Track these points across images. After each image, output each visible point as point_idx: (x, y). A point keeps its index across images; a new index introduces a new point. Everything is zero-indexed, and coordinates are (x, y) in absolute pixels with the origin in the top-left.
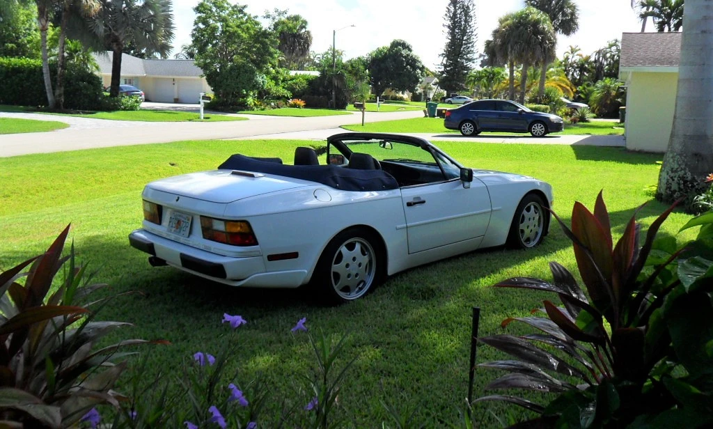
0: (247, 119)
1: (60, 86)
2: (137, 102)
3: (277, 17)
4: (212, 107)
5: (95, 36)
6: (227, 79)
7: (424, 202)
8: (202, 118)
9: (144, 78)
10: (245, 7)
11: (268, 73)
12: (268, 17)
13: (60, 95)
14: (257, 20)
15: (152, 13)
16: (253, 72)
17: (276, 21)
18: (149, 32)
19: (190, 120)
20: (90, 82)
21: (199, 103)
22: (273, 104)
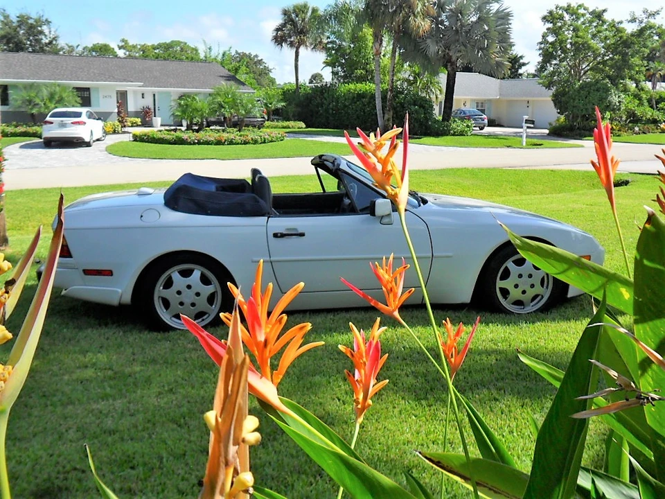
0: (582, 146)
1: (389, 110)
2: (468, 126)
3: (645, 20)
4: (558, 133)
5: (426, 57)
6: (574, 100)
7: (302, 235)
8: (524, 144)
9: (497, 100)
10: (604, 11)
11: (625, 90)
12: (633, 20)
13: (388, 120)
14: (621, 26)
15: (486, 28)
16: (607, 90)
17: (643, 25)
18: (482, 49)
19: (508, 147)
20: (421, 106)
21: (522, 128)
22: (637, 129)
